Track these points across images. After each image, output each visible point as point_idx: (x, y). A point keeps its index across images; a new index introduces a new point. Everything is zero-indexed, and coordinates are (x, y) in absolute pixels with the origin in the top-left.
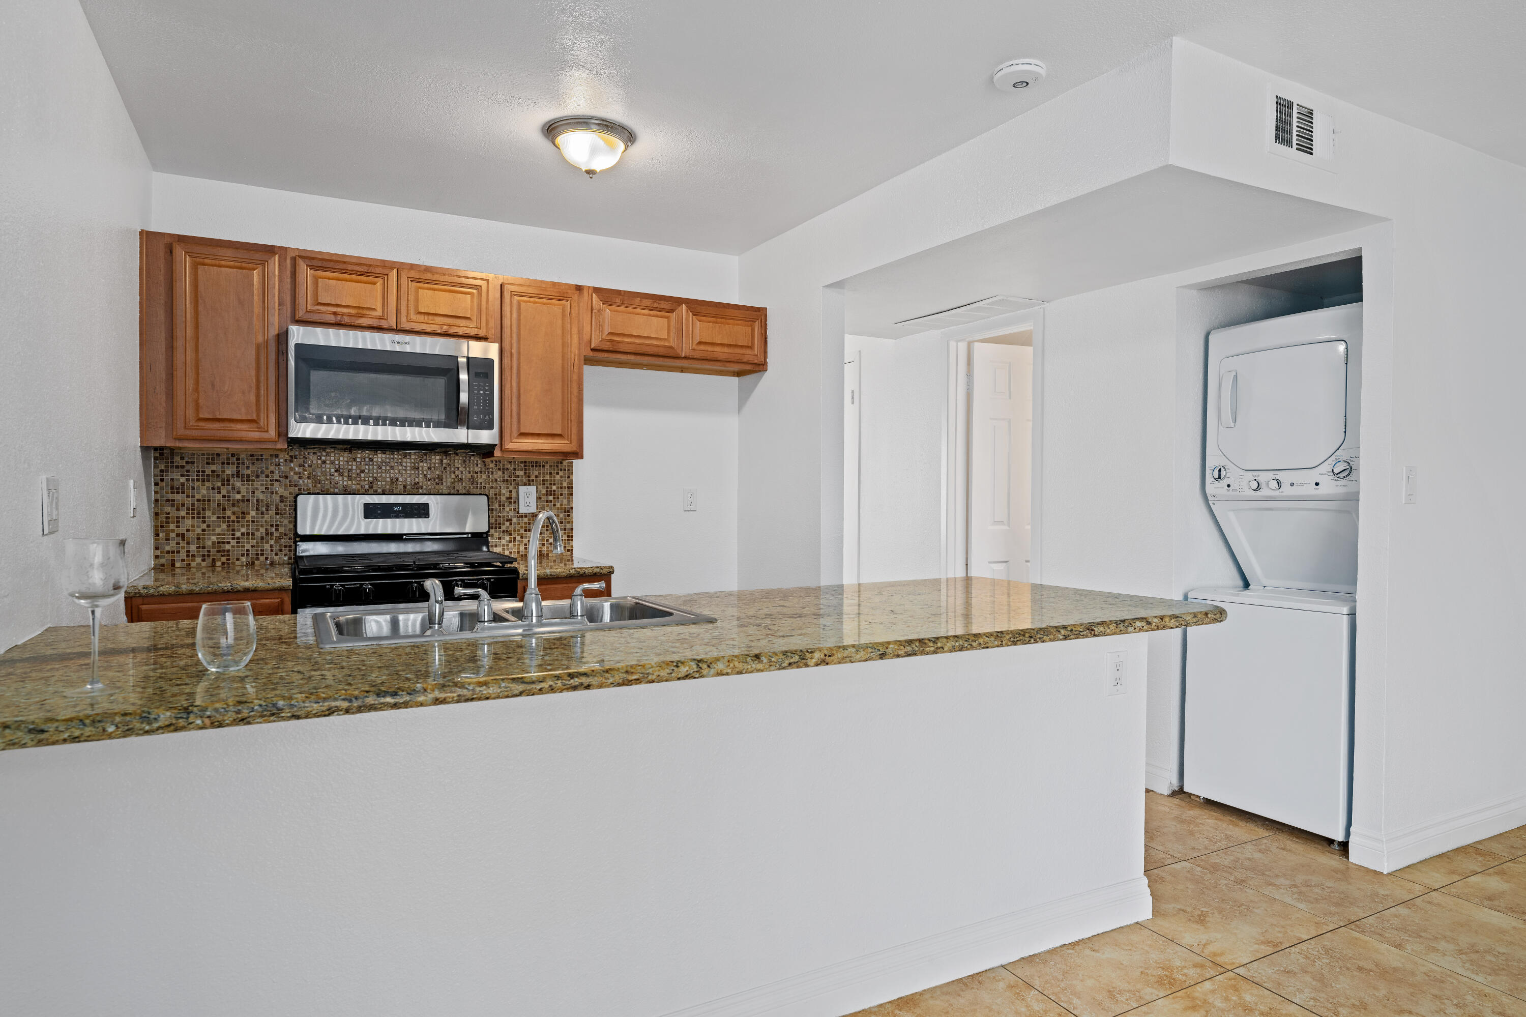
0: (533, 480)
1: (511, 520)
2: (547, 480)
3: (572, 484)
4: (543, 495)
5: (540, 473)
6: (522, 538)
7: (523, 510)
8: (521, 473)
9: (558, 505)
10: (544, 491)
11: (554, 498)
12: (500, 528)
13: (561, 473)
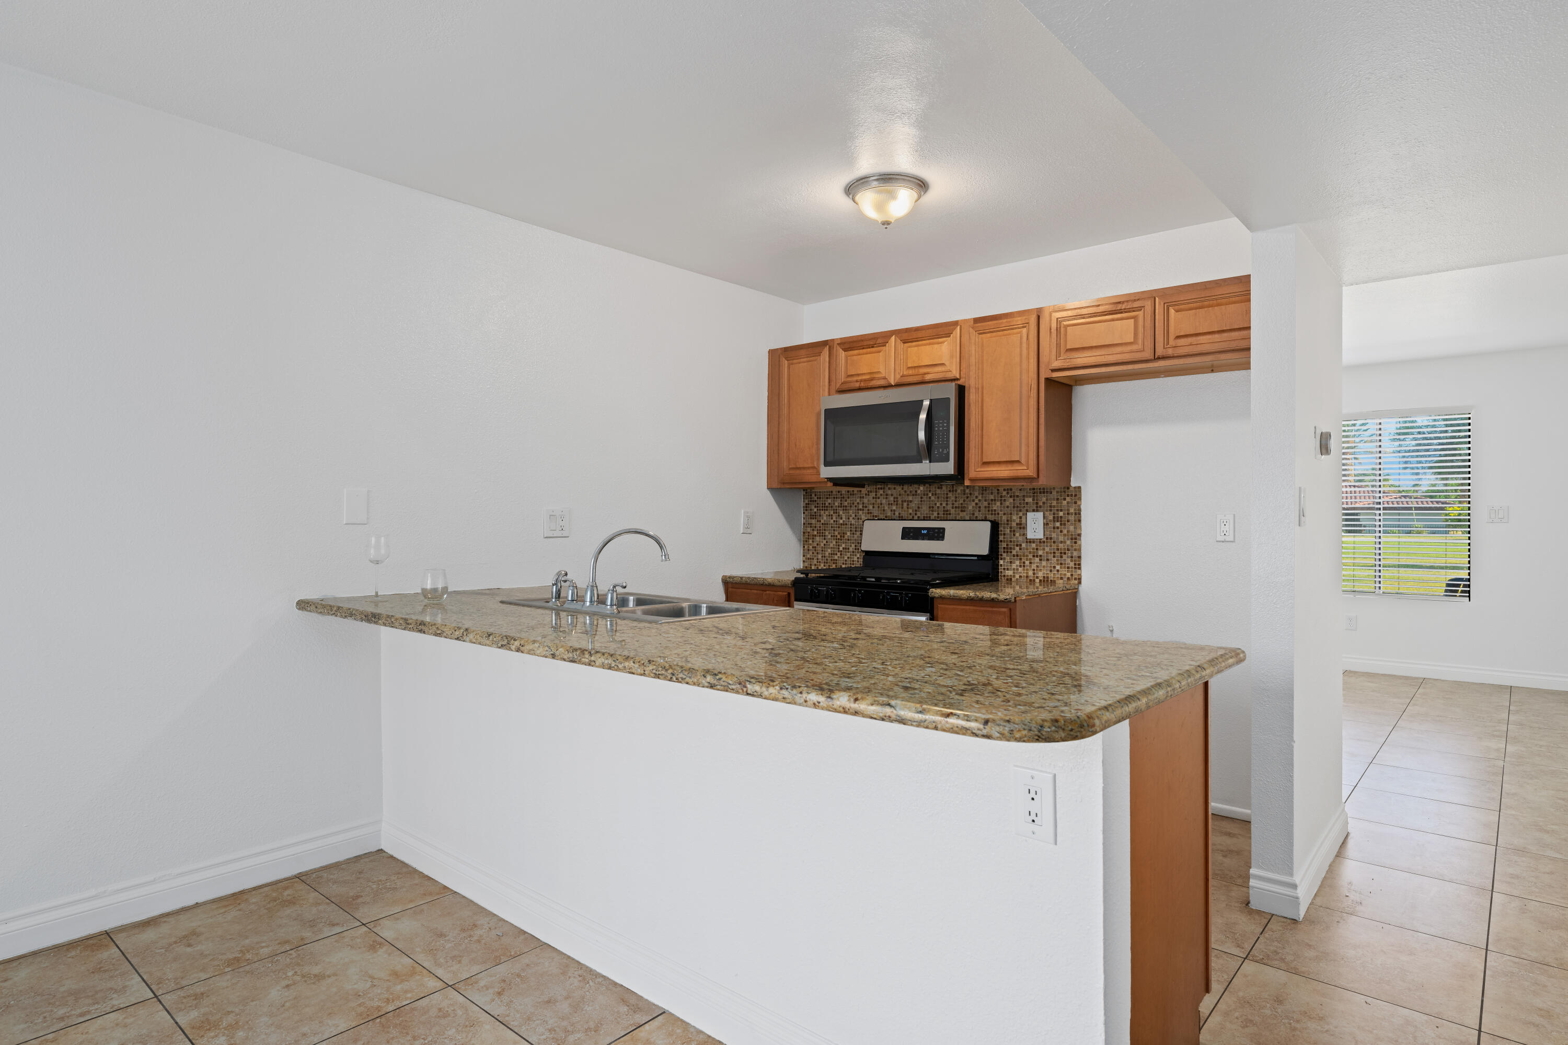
0: (1040, 507)
1: (1021, 545)
2: (1054, 507)
3: (1080, 510)
4: (1050, 521)
5: (1047, 500)
6: (1031, 563)
7: (1030, 535)
8: (1030, 500)
9: (1065, 532)
10: (1051, 517)
11: (1061, 524)
12: (1011, 552)
13: (1068, 499)
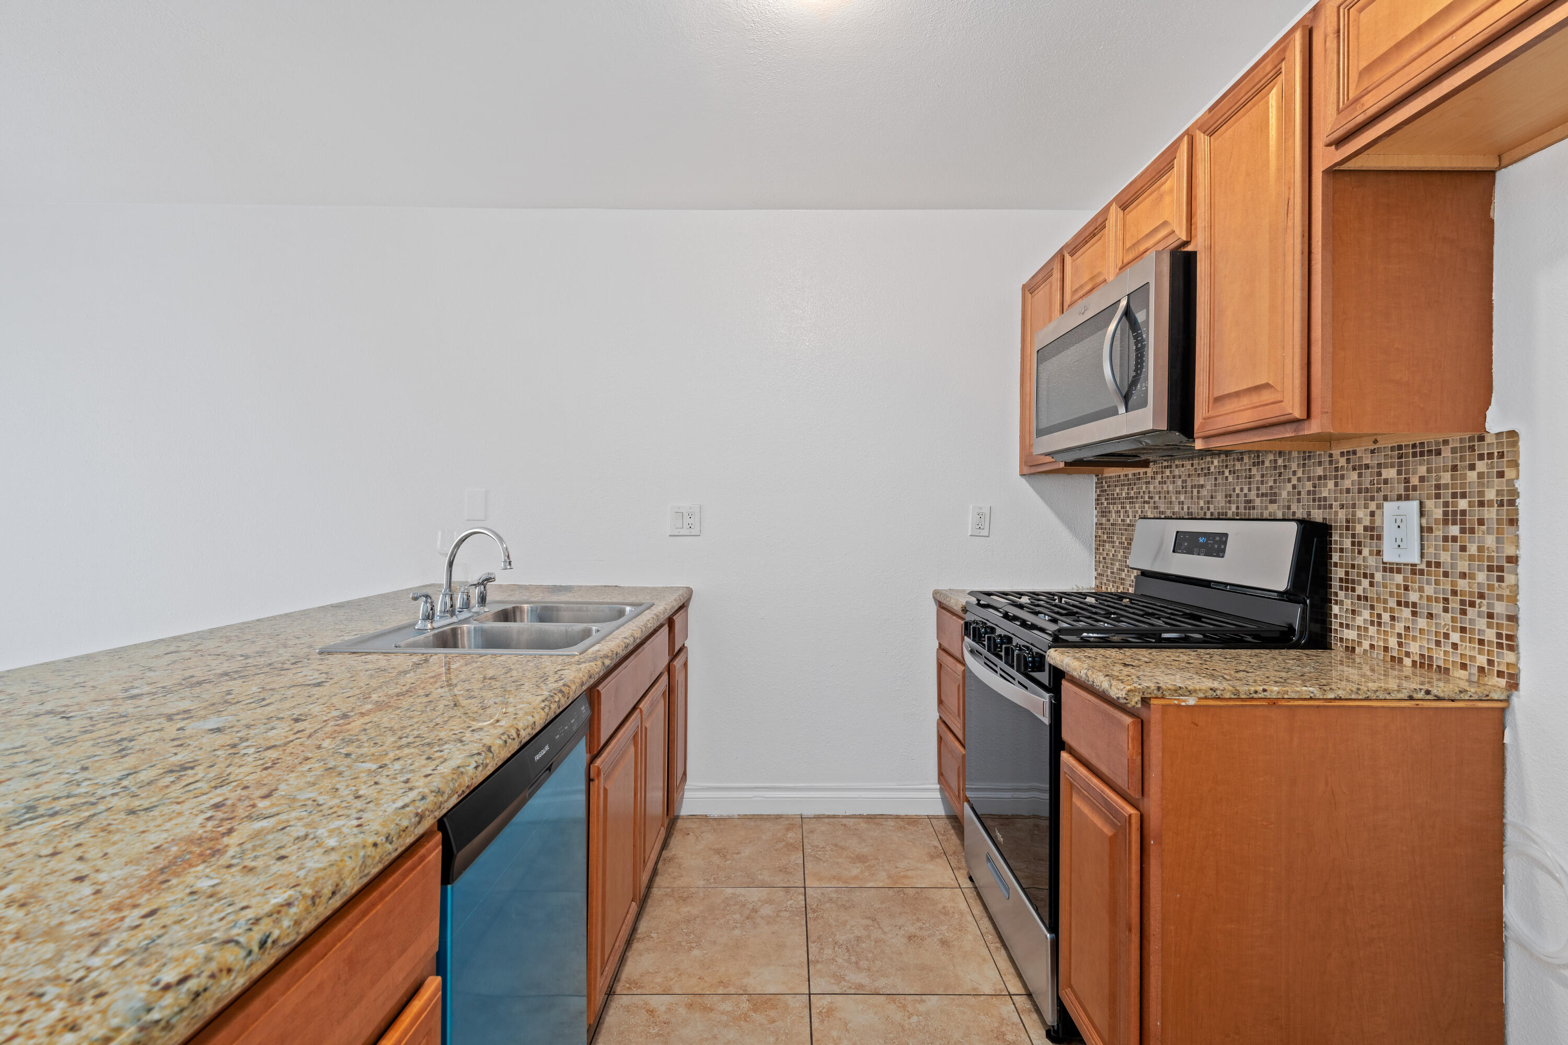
0: (1415, 488)
1: (1372, 576)
2: (1446, 486)
3: (1514, 493)
4: (1437, 521)
5: (1429, 471)
6: (1393, 618)
7: (1389, 556)
8: (1390, 473)
9: (1473, 549)
10: (1438, 513)
11: (1463, 531)
12: (1353, 590)
13: (1481, 466)
